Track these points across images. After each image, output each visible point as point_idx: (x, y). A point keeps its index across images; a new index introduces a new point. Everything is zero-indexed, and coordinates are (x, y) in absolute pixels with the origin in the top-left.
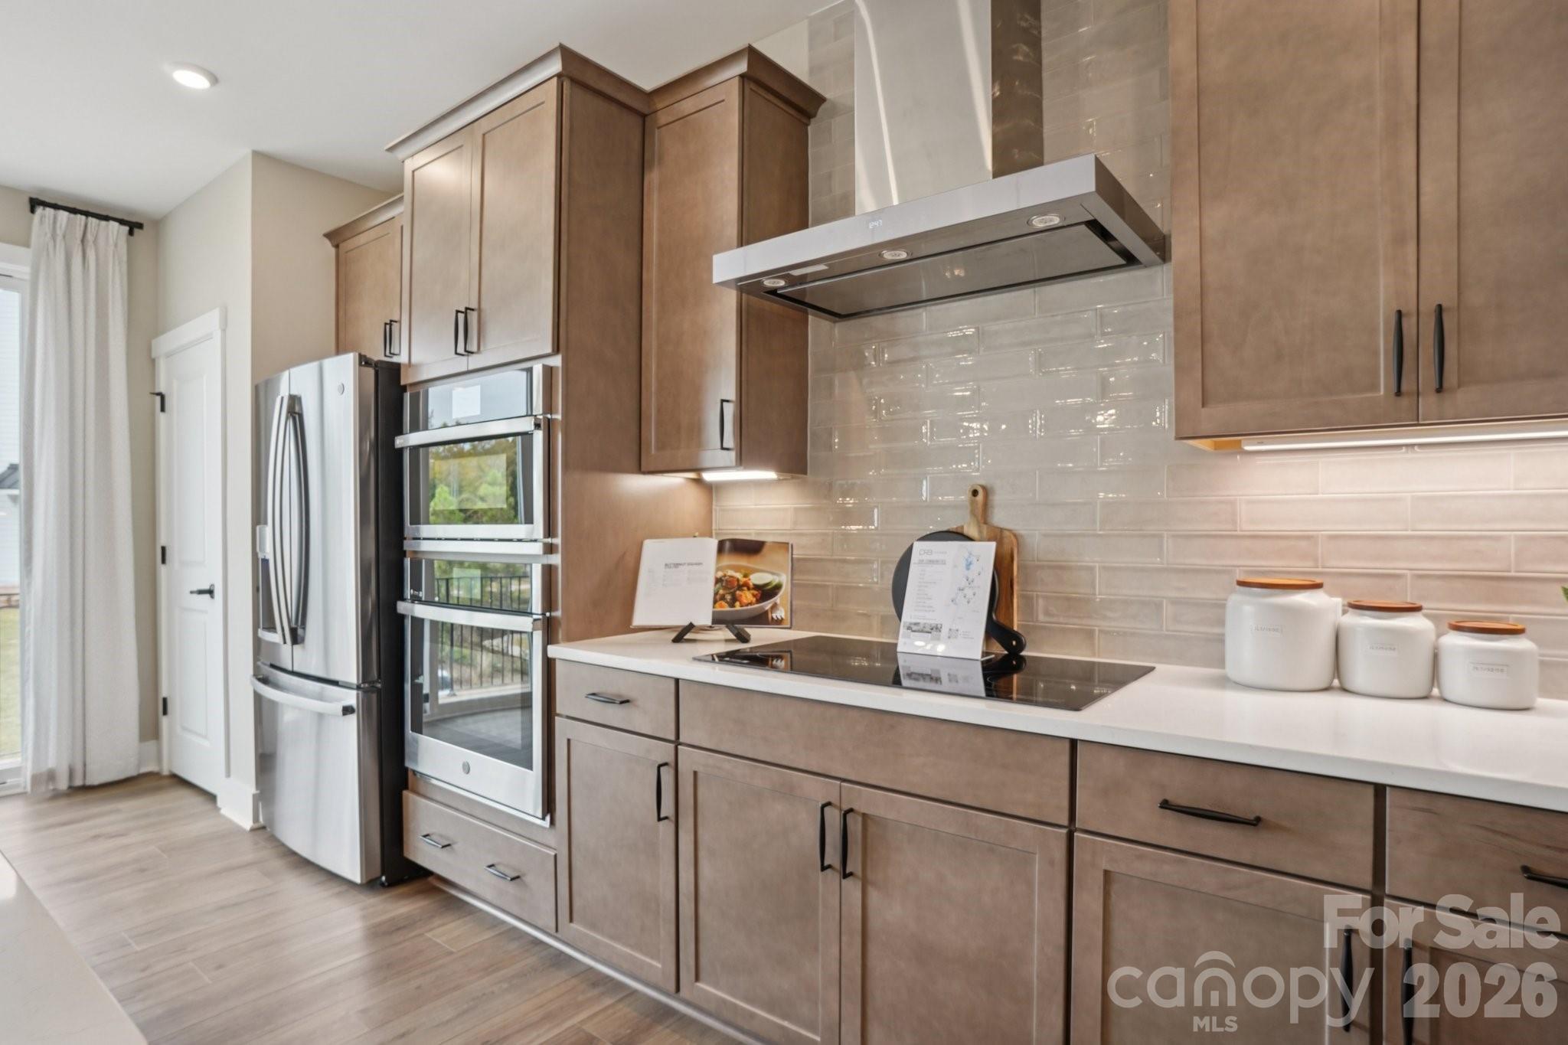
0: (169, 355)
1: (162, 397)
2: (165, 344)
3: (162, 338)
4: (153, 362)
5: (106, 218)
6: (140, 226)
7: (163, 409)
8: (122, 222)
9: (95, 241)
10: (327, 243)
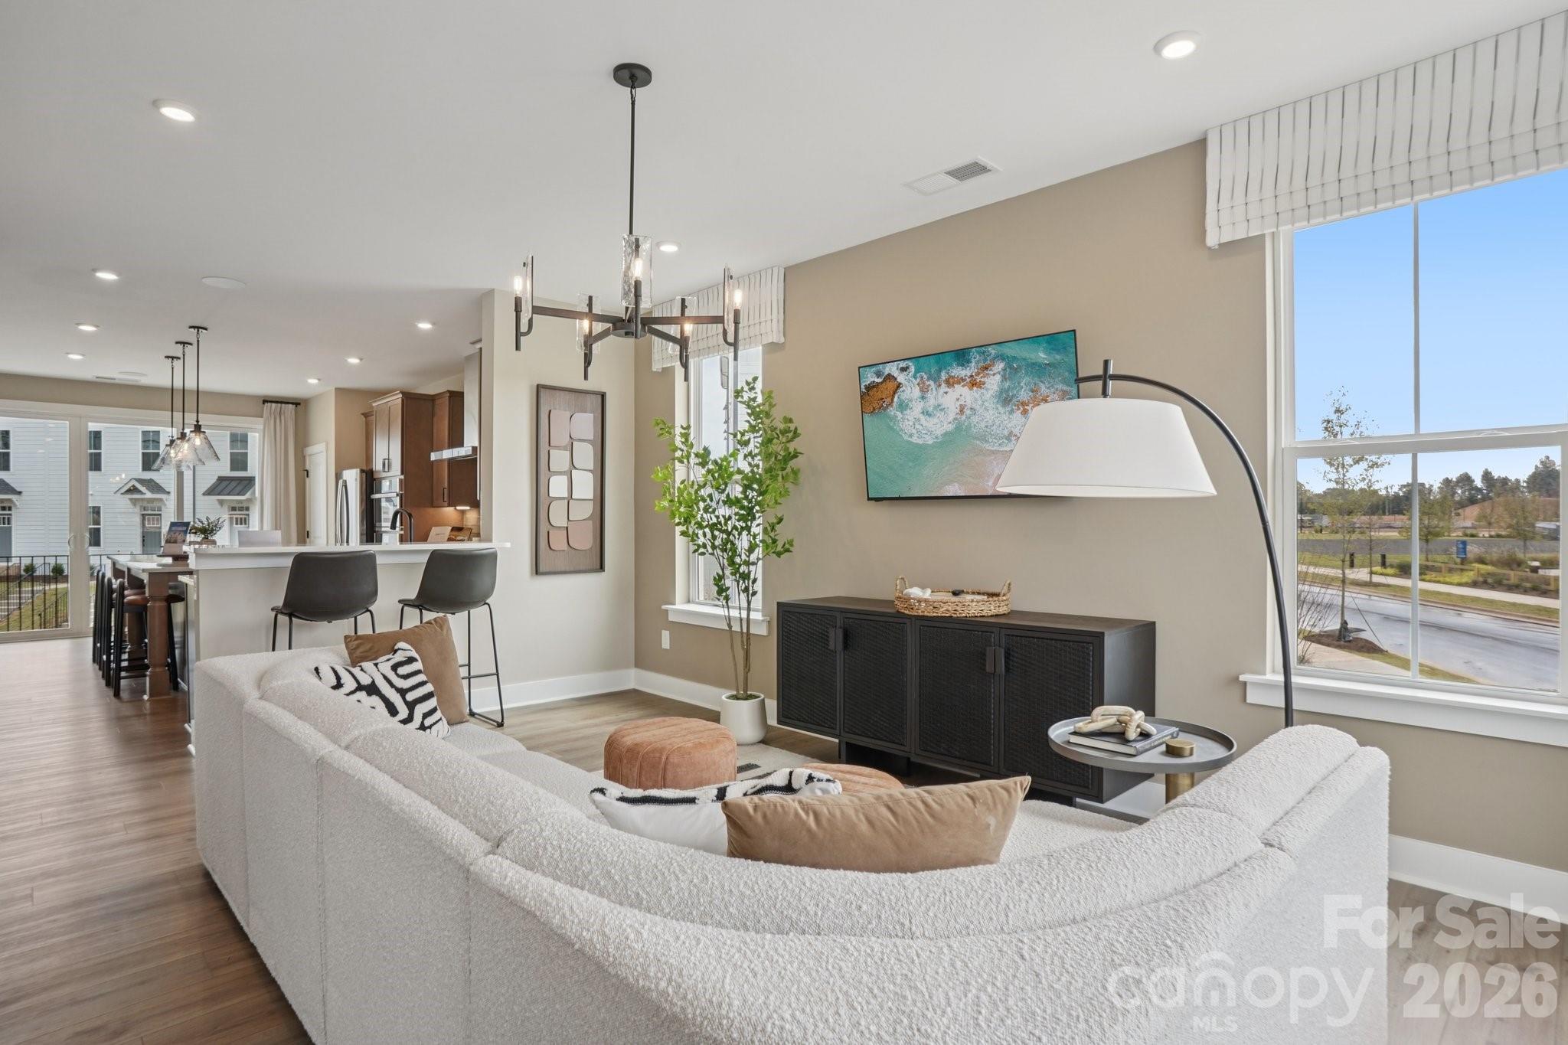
0: (310, 455)
1: (307, 471)
2: (309, 450)
3: (307, 449)
4: (304, 457)
5: (288, 403)
6: (299, 404)
7: (308, 476)
8: (292, 403)
9: (284, 413)
10: (363, 416)
